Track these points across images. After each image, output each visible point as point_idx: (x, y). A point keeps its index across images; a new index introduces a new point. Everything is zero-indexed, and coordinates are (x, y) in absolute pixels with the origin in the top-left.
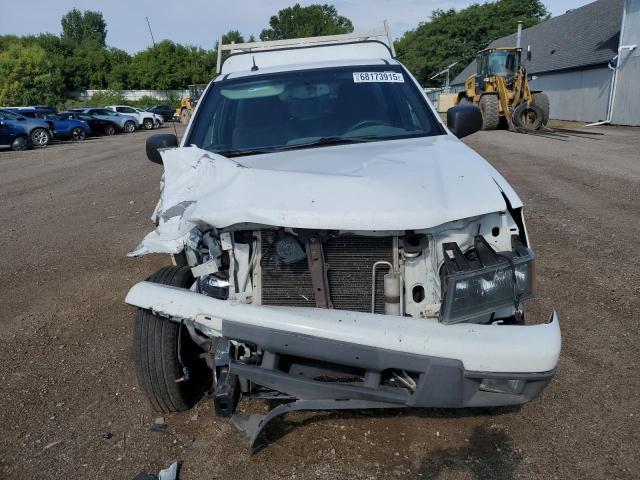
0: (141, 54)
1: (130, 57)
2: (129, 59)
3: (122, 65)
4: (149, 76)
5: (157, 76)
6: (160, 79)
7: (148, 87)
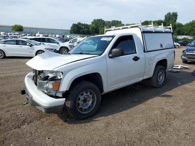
0: (187, 24)
1: (183, 25)
2: (182, 26)
3: (179, 28)
4: (188, 31)
5: (190, 31)
6: (191, 32)
7: (186, 35)
